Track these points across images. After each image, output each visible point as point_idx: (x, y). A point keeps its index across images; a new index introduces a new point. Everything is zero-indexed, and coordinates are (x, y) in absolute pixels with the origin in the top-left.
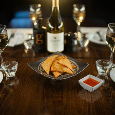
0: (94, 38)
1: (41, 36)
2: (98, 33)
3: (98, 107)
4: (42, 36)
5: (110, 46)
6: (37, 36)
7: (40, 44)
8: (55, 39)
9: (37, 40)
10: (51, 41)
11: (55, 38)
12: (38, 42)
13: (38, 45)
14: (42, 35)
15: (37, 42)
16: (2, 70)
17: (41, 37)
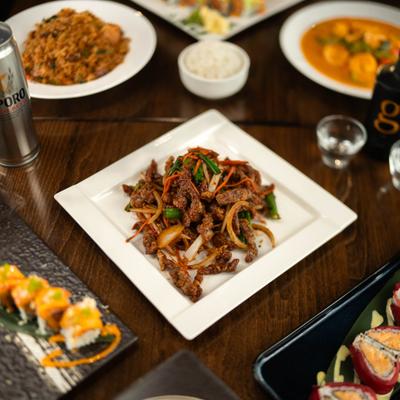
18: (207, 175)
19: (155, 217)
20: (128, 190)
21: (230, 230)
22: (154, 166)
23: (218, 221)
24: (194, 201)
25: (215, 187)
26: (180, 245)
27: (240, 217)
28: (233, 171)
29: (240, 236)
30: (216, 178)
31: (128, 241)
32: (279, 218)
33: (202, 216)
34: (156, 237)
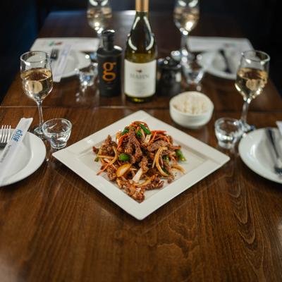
0: (214, 63)
1: (112, 65)
2: (222, 52)
3: (215, 212)
4: (114, 66)
5: (243, 93)
6: (105, 65)
7: (111, 80)
8: (138, 74)
9: (106, 73)
10: (132, 76)
11: (140, 71)
12: (107, 77)
13: (106, 82)
14: (115, 64)
15: (104, 77)
16: (41, 133)
17: (112, 68)
18: (143, 134)
19: (113, 161)
20: (96, 151)
21: (158, 165)
22: (110, 138)
23: (151, 161)
24: (137, 149)
25: (148, 141)
26: (129, 175)
27: (163, 158)
28: (155, 134)
29: (164, 169)
30: (149, 137)
31: (98, 174)
32: (185, 160)
33: (141, 158)
34: (115, 171)
